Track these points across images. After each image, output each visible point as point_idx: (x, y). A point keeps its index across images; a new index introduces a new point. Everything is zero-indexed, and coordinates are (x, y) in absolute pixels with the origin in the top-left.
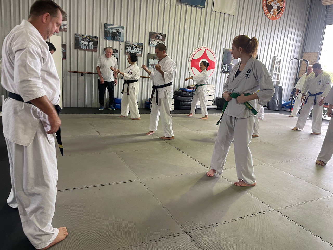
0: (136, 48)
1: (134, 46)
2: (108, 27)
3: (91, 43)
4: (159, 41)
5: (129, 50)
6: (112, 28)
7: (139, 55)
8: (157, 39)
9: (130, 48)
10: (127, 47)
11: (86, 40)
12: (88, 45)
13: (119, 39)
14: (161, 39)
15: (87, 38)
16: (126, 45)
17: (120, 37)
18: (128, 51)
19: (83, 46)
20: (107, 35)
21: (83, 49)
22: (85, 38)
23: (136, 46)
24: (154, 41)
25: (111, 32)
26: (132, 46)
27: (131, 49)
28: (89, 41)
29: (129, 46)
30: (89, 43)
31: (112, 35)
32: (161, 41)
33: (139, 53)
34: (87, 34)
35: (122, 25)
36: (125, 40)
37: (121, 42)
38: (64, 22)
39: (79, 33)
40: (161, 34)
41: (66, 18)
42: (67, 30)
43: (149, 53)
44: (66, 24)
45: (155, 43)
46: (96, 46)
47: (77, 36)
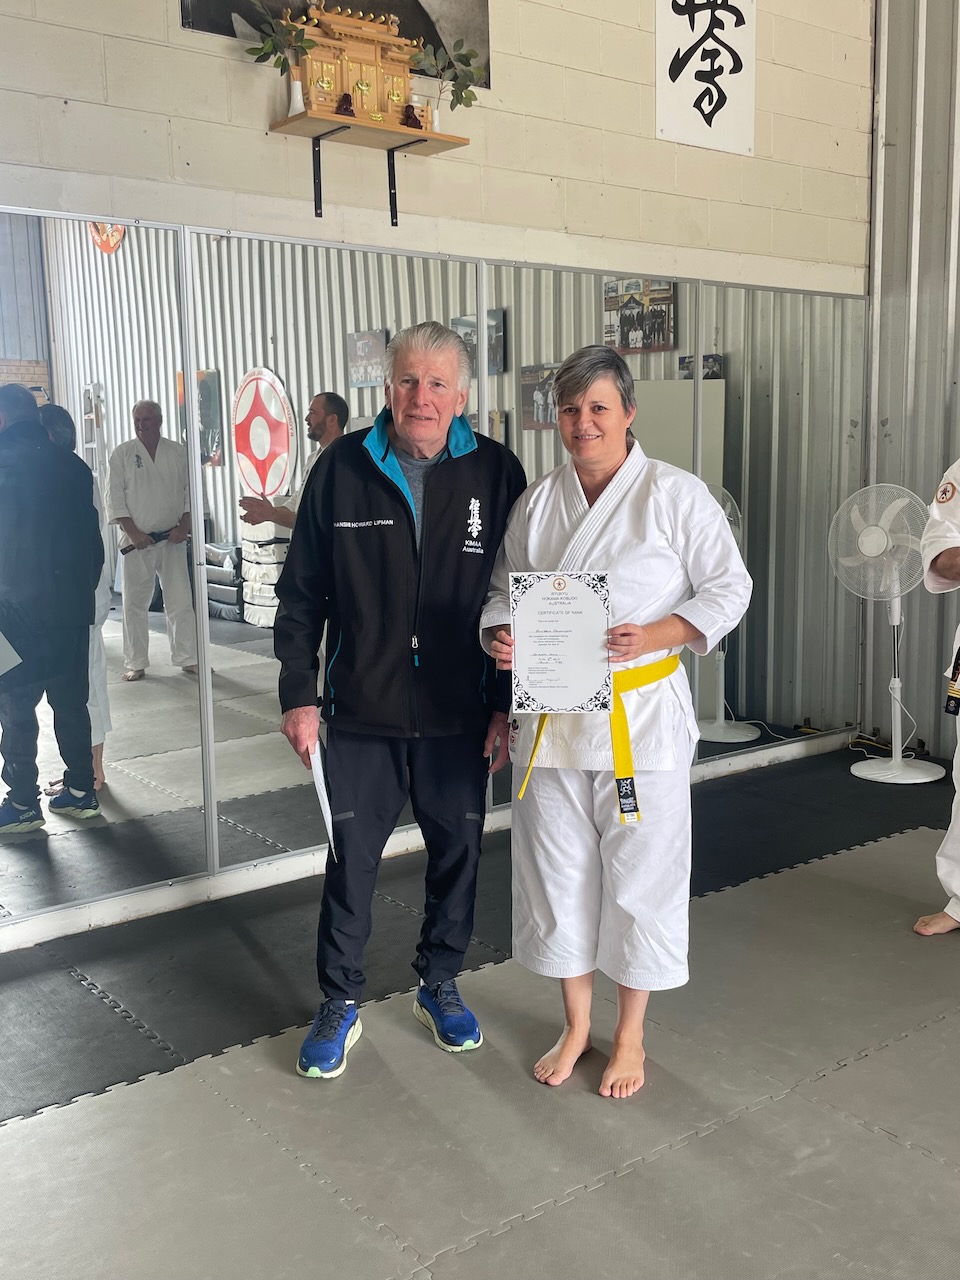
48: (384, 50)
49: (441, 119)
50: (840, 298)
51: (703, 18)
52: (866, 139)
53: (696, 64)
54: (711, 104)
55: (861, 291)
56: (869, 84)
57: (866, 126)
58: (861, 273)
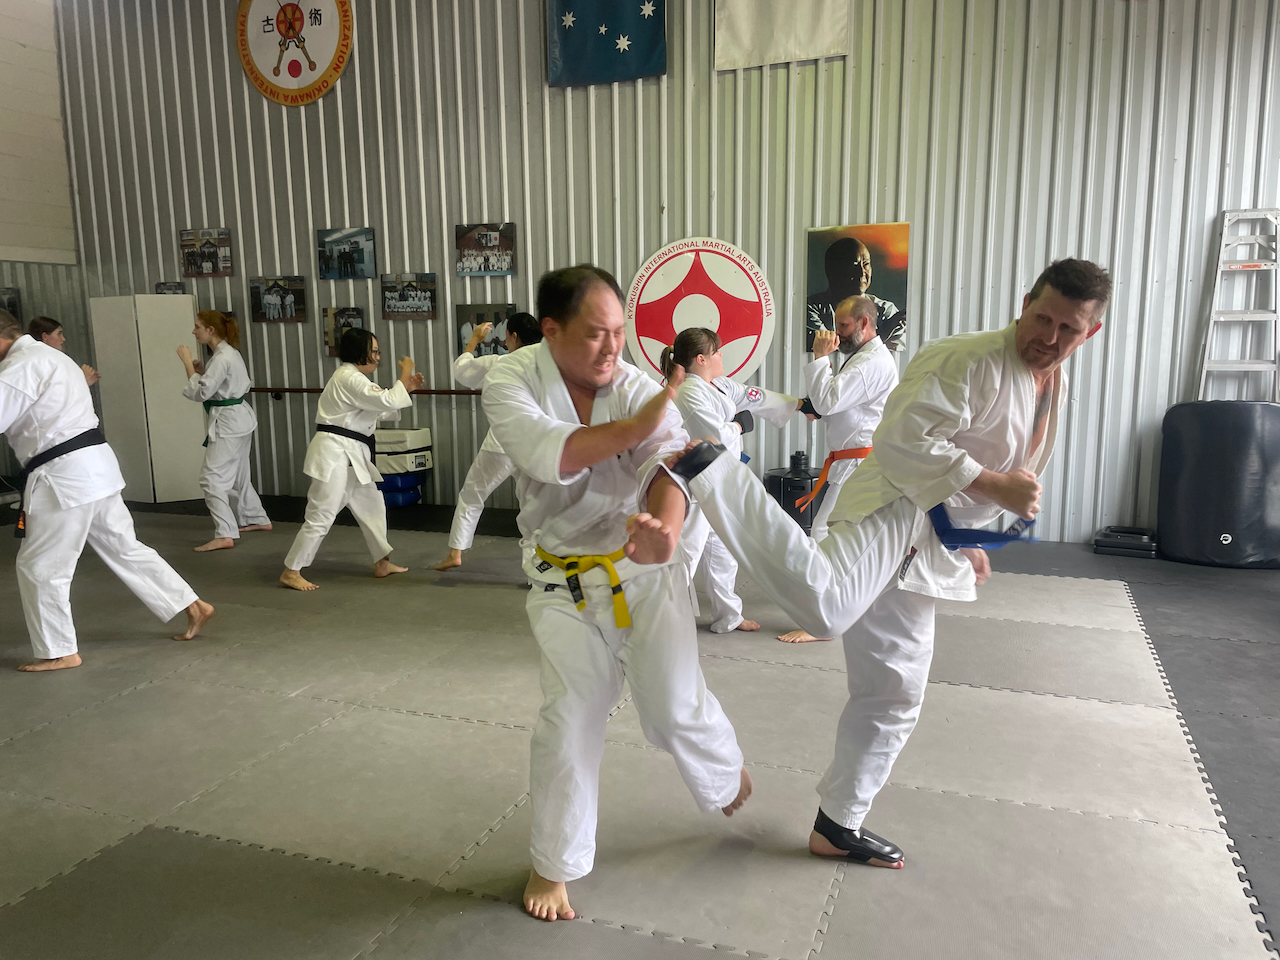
0: (413, 294)
1: (408, 286)
2: (327, 240)
3: (290, 299)
4: (488, 253)
5: (392, 303)
6: (337, 242)
8: (480, 247)
9: (396, 295)
10: (388, 294)
11: (275, 291)
12: (283, 305)
13: (360, 273)
14: (497, 243)
15: (279, 286)
16: (386, 287)
17: (361, 266)
18: (389, 307)
19: (272, 311)
20: (327, 266)
21: (271, 318)
22: (275, 287)
23: (412, 286)
24: (473, 258)
25: (336, 254)
26: (399, 287)
27: (397, 297)
28: (283, 293)
29: (393, 289)
30: (283, 299)
31: (340, 263)
32: (496, 252)
34: (278, 273)
35: (367, 225)
36: (379, 273)
37: (370, 281)
38: (223, 252)
39: (260, 274)
40: (495, 224)
41: (228, 238)
42: (232, 271)
43: (460, 303)
44: (228, 254)
45: (475, 265)
46: (301, 306)
47: (256, 284)
50: (68, 267)
52: (68, 189)
55: (75, 263)
57: (67, 182)
58: (73, 254)
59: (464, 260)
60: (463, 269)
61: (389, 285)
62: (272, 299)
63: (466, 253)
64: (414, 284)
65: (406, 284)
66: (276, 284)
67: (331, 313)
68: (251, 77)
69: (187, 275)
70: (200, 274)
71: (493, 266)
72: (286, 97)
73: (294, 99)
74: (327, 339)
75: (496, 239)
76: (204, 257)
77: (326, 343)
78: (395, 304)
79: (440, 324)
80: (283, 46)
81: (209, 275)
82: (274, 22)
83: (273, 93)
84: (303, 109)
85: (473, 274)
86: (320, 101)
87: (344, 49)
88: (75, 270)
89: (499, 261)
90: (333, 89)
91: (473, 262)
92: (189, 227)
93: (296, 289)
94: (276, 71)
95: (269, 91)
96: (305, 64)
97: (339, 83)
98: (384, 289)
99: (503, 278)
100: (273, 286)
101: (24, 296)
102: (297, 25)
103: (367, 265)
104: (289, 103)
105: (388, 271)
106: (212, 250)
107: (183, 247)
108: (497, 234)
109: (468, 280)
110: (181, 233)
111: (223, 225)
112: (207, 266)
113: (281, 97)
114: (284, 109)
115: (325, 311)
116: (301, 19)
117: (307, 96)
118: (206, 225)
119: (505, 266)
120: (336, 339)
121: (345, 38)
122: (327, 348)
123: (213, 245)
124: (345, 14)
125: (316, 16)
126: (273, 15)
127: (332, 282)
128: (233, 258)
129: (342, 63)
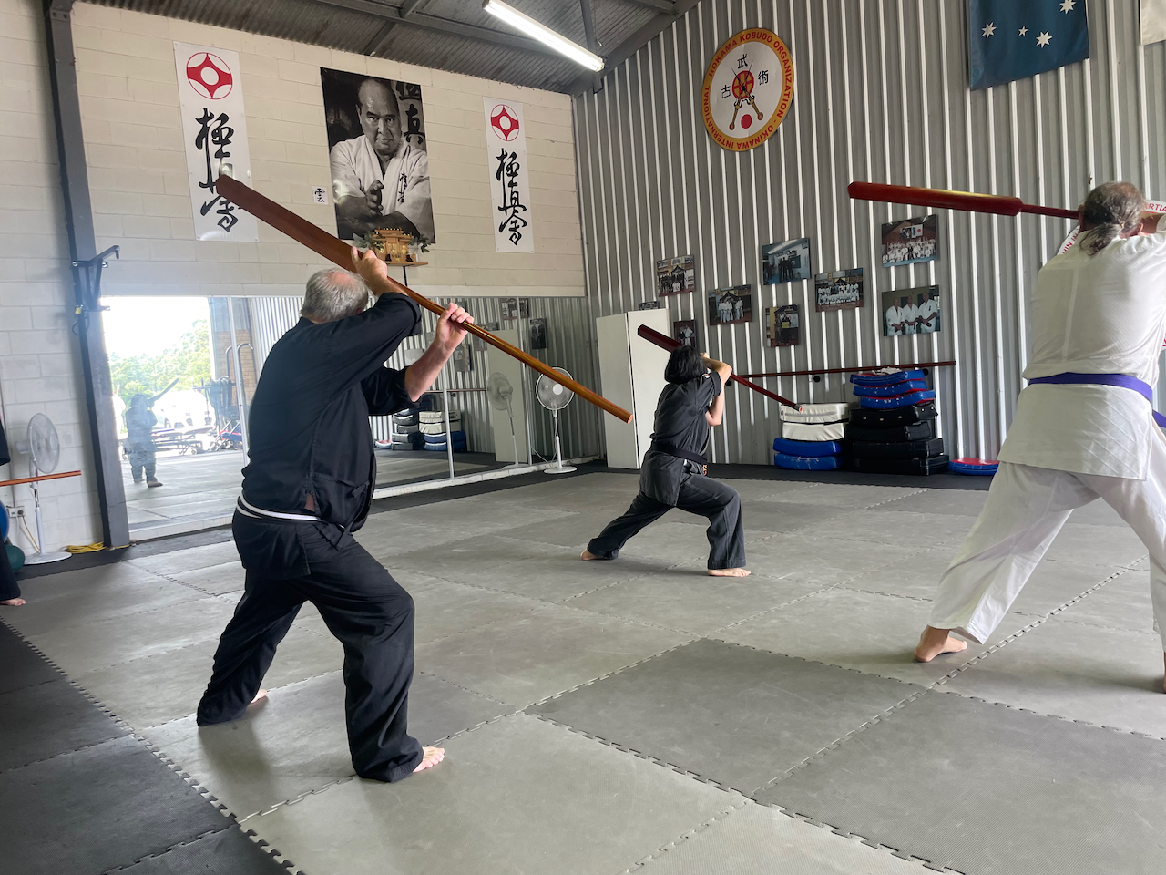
0: (843, 288)
1: (838, 281)
2: (770, 253)
3: (739, 304)
4: (912, 244)
5: (824, 297)
7: (854, 303)
8: (904, 239)
9: (828, 290)
10: (820, 290)
11: (728, 300)
12: (734, 311)
13: (797, 276)
14: (921, 234)
16: (818, 285)
17: (798, 270)
18: (822, 301)
19: (725, 315)
20: (770, 273)
21: (724, 321)
22: (729, 296)
23: (842, 281)
24: (897, 250)
25: (777, 263)
26: (831, 283)
27: (829, 292)
28: (734, 299)
29: (825, 286)
30: (734, 304)
32: (919, 242)
33: (854, 299)
34: (730, 285)
35: (803, 236)
36: (814, 273)
37: (805, 281)
38: (689, 273)
39: (716, 287)
40: (919, 218)
41: (692, 263)
42: (695, 288)
43: (885, 290)
44: (692, 275)
45: (899, 256)
46: (748, 309)
47: (713, 296)
48: (399, 239)
49: (419, 257)
50: (579, 298)
51: (510, 211)
52: (580, 241)
53: (509, 225)
54: (516, 238)
55: (584, 295)
56: (579, 222)
57: (580, 237)
58: (583, 289)
59: (889, 253)
60: (888, 261)
61: (822, 283)
62: (725, 306)
63: (891, 246)
64: (844, 279)
65: (836, 280)
66: (729, 294)
67: (772, 312)
68: (712, 135)
69: (662, 295)
70: (671, 293)
71: (916, 255)
72: (739, 145)
73: (746, 145)
74: (769, 333)
75: (919, 230)
76: (674, 279)
77: (768, 336)
78: (827, 297)
79: (867, 309)
80: (738, 106)
81: (678, 293)
82: (731, 89)
83: (728, 144)
84: (752, 151)
85: (897, 264)
86: (766, 143)
87: (786, 97)
88: (583, 301)
89: (922, 249)
90: (777, 132)
91: (898, 253)
92: (664, 258)
93: (744, 296)
94: (732, 127)
95: (725, 143)
96: (754, 116)
97: (781, 125)
98: (817, 286)
99: (927, 264)
100: (726, 295)
101: (550, 324)
102: (749, 86)
103: (803, 269)
104: (741, 149)
105: (821, 272)
106: (680, 273)
107: (659, 273)
108: (920, 227)
109: (892, 269)
110: (657, 263)
111: (688, 253)
112: (676, 286)
113: (735, 145)
114: (737, 154)
115: (768, 310)
116: (752, 81)
117: (756, 141)
118: (676, 255)
119: (928, 253)
120: (777, 332)
121: (788, 88)
122: (769, 341)
123: (681, 269)
124: (788, 70)
125: (764, 76)
126: (730, 84)
127: (774, 286)
128: (696, 277)
129: (785, 110)
